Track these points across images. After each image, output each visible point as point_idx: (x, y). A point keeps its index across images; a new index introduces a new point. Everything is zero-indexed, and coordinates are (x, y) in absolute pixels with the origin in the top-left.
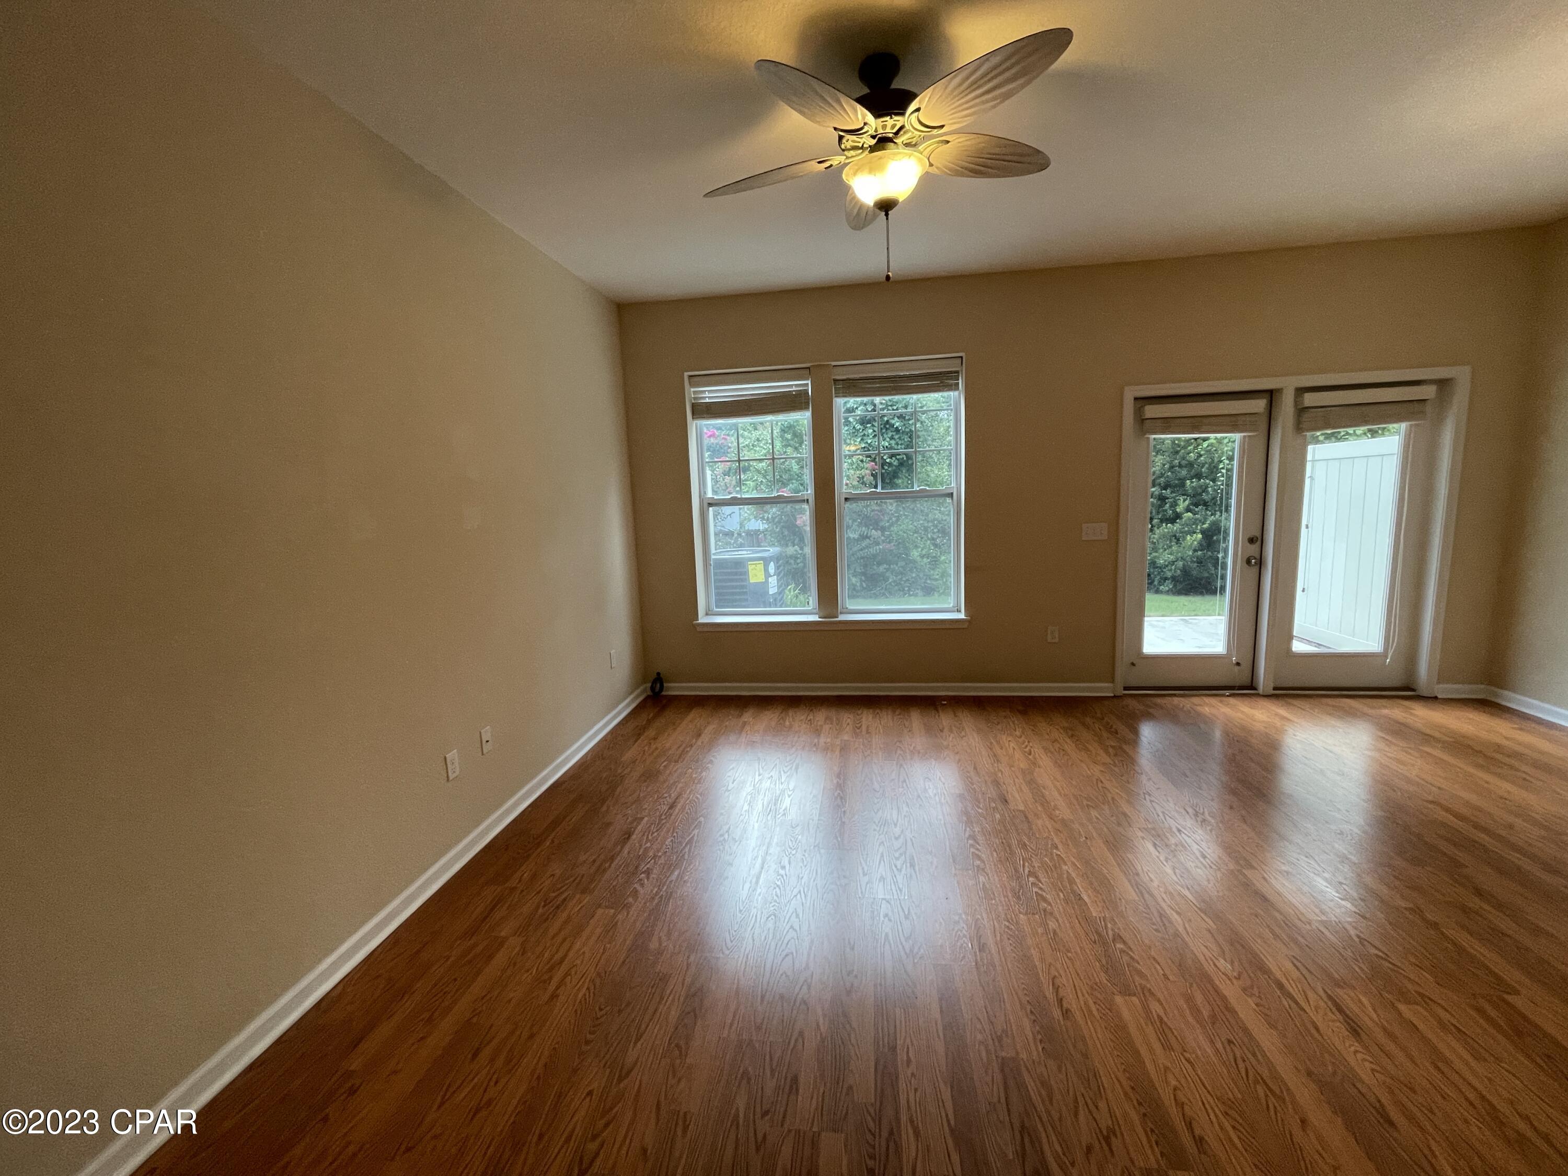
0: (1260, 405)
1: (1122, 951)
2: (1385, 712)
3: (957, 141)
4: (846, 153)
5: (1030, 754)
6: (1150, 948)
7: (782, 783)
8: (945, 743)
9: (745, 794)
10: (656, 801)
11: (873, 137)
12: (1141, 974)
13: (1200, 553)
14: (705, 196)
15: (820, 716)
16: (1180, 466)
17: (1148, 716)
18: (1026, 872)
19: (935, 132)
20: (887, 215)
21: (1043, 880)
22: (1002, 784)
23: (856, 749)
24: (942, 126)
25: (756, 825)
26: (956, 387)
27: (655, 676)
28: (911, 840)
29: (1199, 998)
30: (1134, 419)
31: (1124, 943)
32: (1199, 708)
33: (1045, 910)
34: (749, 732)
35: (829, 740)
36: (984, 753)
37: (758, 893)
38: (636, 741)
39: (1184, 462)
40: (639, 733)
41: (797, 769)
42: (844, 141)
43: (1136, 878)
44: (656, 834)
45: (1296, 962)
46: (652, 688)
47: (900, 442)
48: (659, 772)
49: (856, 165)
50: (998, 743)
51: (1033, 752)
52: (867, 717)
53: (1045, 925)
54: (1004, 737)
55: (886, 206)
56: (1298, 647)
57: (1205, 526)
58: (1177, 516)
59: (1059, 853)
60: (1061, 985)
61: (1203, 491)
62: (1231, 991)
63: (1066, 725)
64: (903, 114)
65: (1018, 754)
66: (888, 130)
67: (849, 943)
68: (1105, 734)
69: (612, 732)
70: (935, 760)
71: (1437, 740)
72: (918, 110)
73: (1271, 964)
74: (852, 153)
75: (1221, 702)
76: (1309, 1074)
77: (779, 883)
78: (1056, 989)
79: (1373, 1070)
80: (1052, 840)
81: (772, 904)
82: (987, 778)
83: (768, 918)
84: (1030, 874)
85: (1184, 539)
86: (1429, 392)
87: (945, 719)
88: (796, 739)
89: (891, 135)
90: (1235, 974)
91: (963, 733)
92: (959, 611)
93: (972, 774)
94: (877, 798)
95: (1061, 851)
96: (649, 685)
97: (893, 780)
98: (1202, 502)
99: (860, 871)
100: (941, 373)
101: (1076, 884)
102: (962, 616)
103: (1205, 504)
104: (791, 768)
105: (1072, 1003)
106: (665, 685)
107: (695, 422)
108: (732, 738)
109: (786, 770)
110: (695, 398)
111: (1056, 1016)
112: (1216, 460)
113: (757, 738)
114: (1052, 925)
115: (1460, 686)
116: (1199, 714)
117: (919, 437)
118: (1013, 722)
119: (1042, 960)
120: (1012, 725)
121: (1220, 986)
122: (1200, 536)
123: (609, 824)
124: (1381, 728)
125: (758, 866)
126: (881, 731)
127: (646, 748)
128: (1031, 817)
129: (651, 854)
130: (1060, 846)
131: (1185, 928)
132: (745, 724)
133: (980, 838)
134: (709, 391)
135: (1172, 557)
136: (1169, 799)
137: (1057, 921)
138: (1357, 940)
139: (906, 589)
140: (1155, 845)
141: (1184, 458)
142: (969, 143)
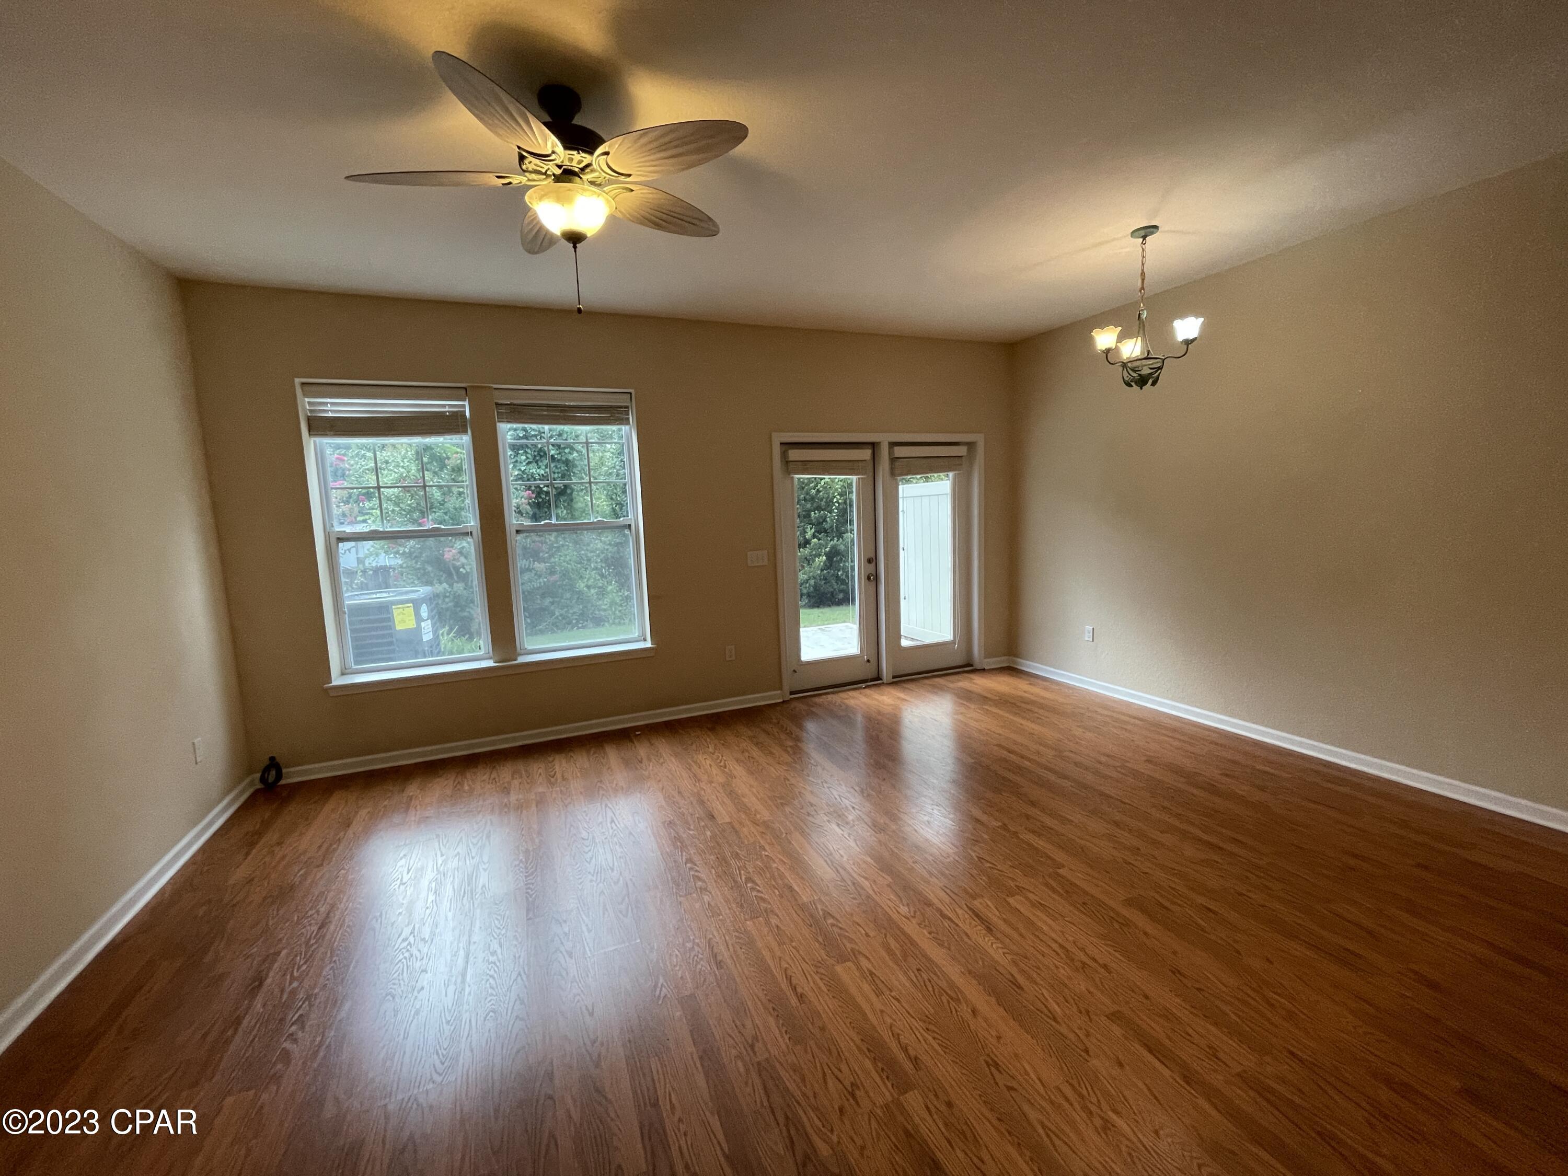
0: (866, 454)
1: (833, 925)
2: (960, 684)
3: (641, 193)
4: (527, 174)
5: (725, 767)
6: (852, 915)
7: (473, 858)
8: (646, 773)
9: (427, 883)
10: (298, 923)
11: (559, 167)
12: (851, 940)
13: (825, 571)
14: (347, 178)
15: (505, 772)
16: (805, 500)
17: (812, 715)
18: (743, 878)
19: (622, 178)
20: (575, 247)
21: (759, 882)
22: (706, 801)
23: (555, 799)
24: (629, 175)
25: (450, 915)
26: (626, 422)
27: (267, 762)
28: (631, 880)
29: (893, 944)
30: (781, 461)
31: (833, 917)
32: (846, 701)
33: (766, 911)
34: (418, 807)
35: (521, 796)
36: (684, 774)
37: (467, 993)
38: (247, 854)
39: (808, 497)
40: (251, 841)
41: (488, 837)
42: (526, 161)
43: (830, 857)
44: (304, 967)
45: (946, 889)
46: (263, 780)
47: (556, 471)
48: (292, 888)
49: (542, 190)
50: (695, 762)
51: (728, 766)
52: (560, 764)
53: (768, 923)
54: (700, 757)
55: (575, 238)
56: (905, 643)
57: (827, 549)
58: (807, 542)
59: (767, 853)
60: (793, 975)
61: (824, 521)
62: (912, 928)
63: (750, 733)
64: (591, 153)
65: (715, 771)
66: (574, 164)
67: (587, 1009)
68: (783, 737)
69: (202, 850)
70: (640, 792)
71: (990, 699)
72: (607, 153)
73: (931, 897)
74: (534, 176)
75: (860, 693)
76: (970, 972)
77: (492, 972)
78: (789, 979)
79: (1004, 953)
80: (759, 843)
81: (488, 1000)
82: (692, 799)
83: (485, 1019)
84: (749, 879)
85: (814, 560)
86: (962, 451)
87: (642, 750)
88: (481, 803)
89: (577, 170)
90: (912, 914)
91: (662, 760)
92: (645, 640)
93: (678, 798)
94: (587, 847)
95: (769, 852)
96: (258, 775)
97: (601, 823)
98: (823, 530)
99: (584, 928)
100: (611, 407)
101: (786, 877)
102: (648, 644)
103: (825, 531)
104: (482, 838)
105: (805, 987)
106: (284, 771)
107: (313, 439)
108: (397, 819)
109: (475, 841)
110: (311, 411)
111: (794, 1005)
112: (831, 496)
113: (430, 812)
114: (774, 921)
115: (998, 659)
116: (847, 706)
117: (576, 466)
118: (706, 741)
119: (773, 957)
120: (704, 743)
121: (904, 928)
122: (824, 558)
123: (222, 977)
124: (958, 695)
125: (460, 961)
126: (579, 774)
127: (267, 859)
128: (737, 826)
129: (301, 995)
130: (767, 847)
131: (873, 890)
132: (411, 798)
133: (696, 858)
134: (332, 404)
135: (806, 577)
136: (841, 782)
137: (778, 916)
138: (976, 859)
139: (574, 621)
140: (838, 825)
141: (807, 493)
142: (651, 196)
